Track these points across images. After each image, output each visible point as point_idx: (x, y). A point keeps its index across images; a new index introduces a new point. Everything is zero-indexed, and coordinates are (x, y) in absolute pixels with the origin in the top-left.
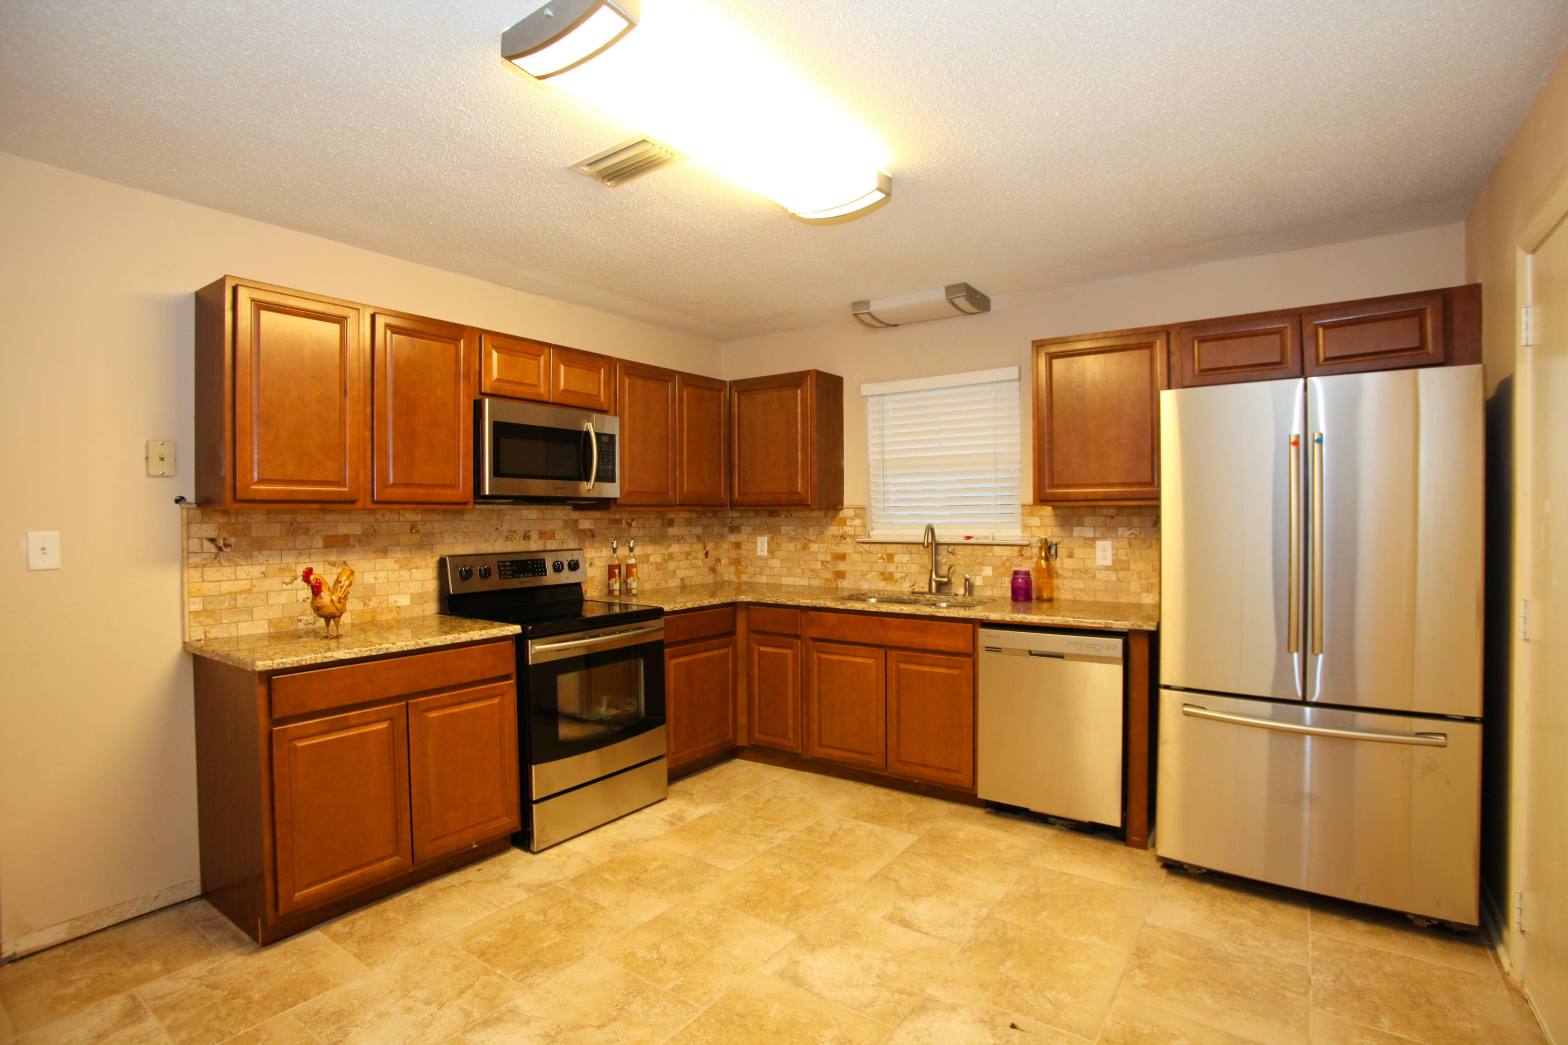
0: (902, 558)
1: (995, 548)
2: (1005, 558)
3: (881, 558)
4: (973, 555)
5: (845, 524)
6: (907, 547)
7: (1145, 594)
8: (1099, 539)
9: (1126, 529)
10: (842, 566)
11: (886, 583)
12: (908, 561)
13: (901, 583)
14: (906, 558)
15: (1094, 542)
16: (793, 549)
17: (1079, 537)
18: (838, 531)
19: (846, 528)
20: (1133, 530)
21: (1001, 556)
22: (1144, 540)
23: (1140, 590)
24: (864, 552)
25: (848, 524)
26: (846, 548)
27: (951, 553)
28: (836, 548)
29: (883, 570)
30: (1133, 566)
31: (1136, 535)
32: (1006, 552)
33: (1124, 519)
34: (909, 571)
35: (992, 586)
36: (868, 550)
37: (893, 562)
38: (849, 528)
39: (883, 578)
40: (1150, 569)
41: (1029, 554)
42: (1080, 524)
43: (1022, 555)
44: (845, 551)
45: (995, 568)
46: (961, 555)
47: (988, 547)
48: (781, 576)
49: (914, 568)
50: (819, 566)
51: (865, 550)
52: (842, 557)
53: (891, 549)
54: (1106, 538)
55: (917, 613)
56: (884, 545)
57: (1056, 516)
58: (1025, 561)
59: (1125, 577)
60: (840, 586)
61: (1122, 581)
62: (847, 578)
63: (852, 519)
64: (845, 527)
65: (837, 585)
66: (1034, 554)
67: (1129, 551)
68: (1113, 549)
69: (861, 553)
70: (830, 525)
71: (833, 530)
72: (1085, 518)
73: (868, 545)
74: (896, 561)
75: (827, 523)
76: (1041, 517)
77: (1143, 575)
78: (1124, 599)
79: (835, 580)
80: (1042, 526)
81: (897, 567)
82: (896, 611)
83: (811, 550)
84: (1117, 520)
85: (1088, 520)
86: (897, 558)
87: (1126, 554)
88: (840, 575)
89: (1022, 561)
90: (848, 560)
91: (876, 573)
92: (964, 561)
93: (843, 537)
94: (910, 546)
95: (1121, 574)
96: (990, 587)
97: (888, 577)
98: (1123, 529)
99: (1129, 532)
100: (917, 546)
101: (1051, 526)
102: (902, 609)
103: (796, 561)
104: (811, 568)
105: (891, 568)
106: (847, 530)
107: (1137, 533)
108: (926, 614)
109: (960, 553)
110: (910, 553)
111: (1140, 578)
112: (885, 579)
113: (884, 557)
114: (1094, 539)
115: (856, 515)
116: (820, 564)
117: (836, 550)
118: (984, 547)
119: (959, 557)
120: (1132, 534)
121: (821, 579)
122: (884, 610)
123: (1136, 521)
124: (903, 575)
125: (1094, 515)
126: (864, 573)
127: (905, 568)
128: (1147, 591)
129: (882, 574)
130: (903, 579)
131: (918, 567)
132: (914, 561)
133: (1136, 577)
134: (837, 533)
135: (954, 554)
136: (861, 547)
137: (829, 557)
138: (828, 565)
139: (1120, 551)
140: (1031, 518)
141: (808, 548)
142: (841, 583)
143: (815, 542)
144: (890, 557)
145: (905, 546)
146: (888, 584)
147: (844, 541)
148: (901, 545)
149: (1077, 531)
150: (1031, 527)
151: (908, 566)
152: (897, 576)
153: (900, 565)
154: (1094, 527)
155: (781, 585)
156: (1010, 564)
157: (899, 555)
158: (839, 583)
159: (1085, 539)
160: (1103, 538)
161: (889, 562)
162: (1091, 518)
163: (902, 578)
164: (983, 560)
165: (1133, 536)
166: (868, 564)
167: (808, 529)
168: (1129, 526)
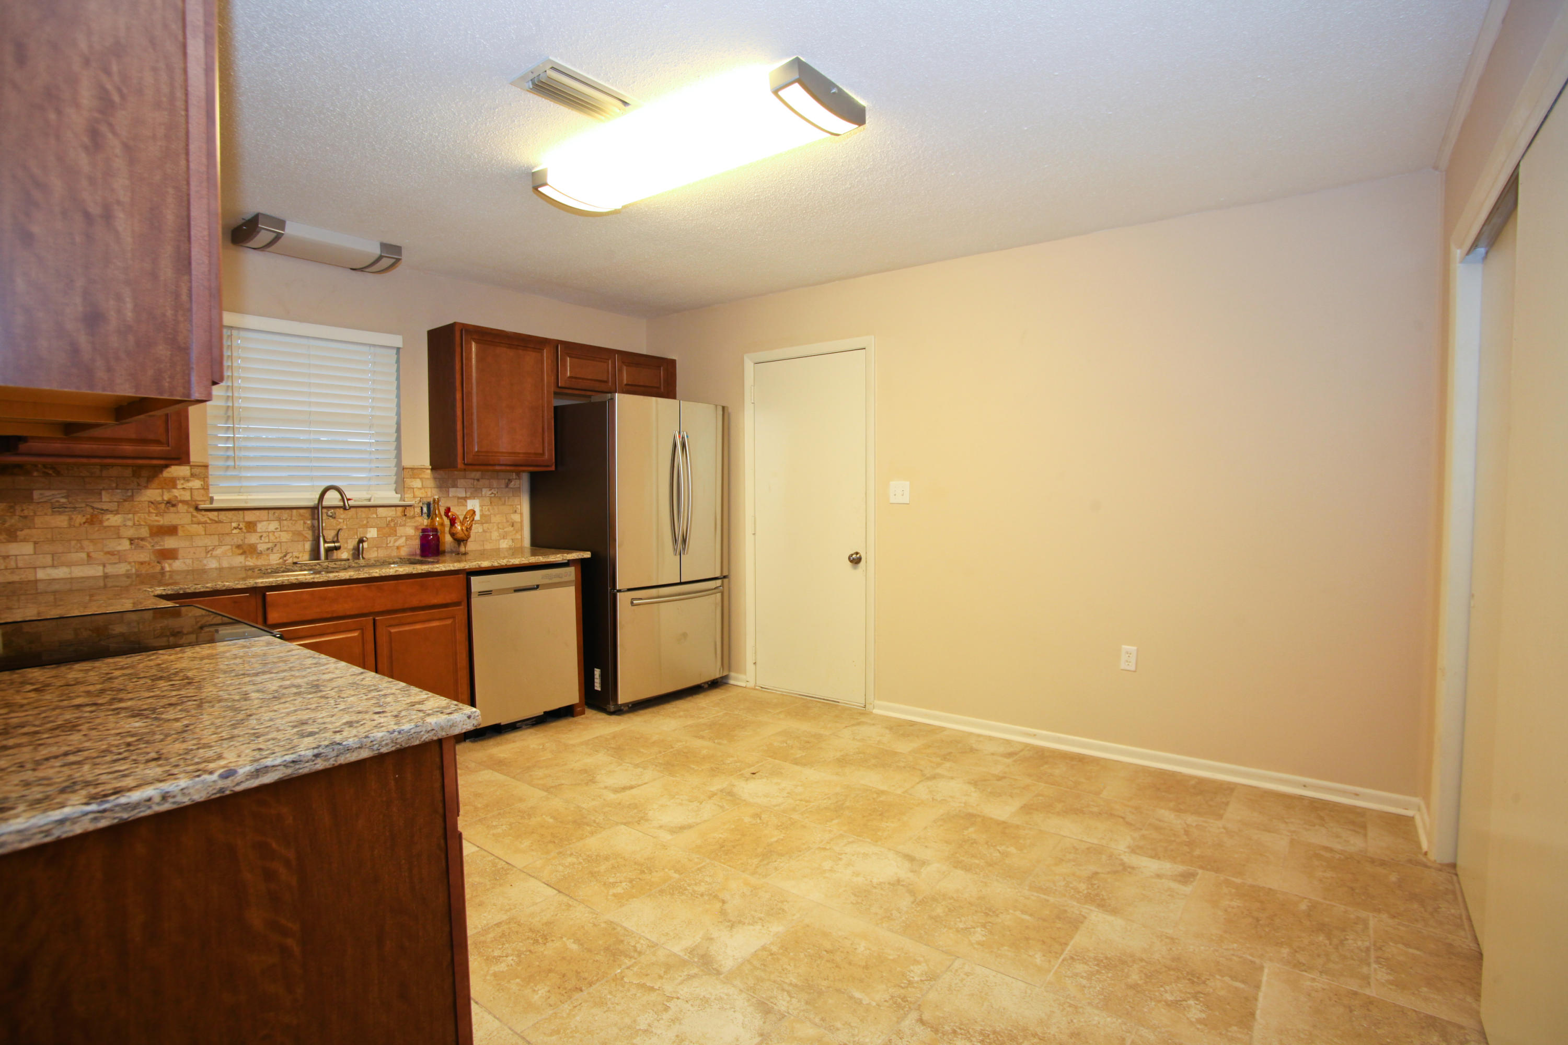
0: (267, 526)
1: (380, 510)
2: (389, 519)
3: (235, 528)
4: (357, 518)
5: (175, 487)
6: (274, 513)
7: (502, 541)
8: (469, 498)
9: (488, 489)
10: (170, 543)
11: (246, 557)
12: (277, 528)
13: (268, 555)
14: (273, 526)
15: (466, 501)
16: (65, 524)
17: (453, 497)
18: (162, 495)
19: (176, 492)
20: (493, 491)
21: (386, 517)
22: (500, 498)
23: (499, 538)
24: (209, 521)
25: (179, 486)
26: (180, 517)
27: (331, 516)
28: (157, 518)
29: (240, 542)
30: (494, 519)
31: (495, 494)
32: (391, 513)
33: (486, 482)
34: (278, 540)
35: (377, 548)
36: (216, 519)
37: (255, 531)
38: (182, 492)
39: (241, 551)
40: (505, 521)
41: (412, 513)
42: (455, 486)
43: (405, 515)
44: (175, 522)
45: (379, 529)
46: (344, 519)
47: (372, 509)
48: (35, 568)
49: (285, 537)
50: (125, 545)
51: (211, 519)
52: (172, 530)
53: (250, 516)
54: (474, 498)
55: (414, 572)
56: (241, 512)
57: (435, 478)
58: (409, 520)
59: (488, 529)
60: (167, 569)
61: (486, 532)
62: (180, 556)
63: (186, 479)
64: (175, 490)
65: (163, 568)
66: (416, 513)
67: (490, 508)
68: (480, 506)
69: (205, 523)
70: (146, 487)
71: (152, 494)
72: (459, 481)
73: (216, 513)
74: (259, 530)
75: (139, 485)
76: (421, 479)
77: (500, 526)
78: (488, 546)
79: (158, 562)
80: (423, 487)
81: (261, 536)
82: (391, 574)
83: (106, 524)
84: (482, 482)
85: (461, 482)
86: (260, 527)
87: (489, 510)
88: (170, 554)
89: (405, 521)
90: (180, 533)
91: (229, 547)
92: (347, 524)
93: (171, 504)
94: (278, 512)
95: (486, 526)
96: (376, 549)
97: (248, 550)
98: (486, 489)
99: (490, 492)
100: (288, 511)
101: (431, 488)
102: (397, 571)
103: (73, 543)
104: (106, 550)
105: (253, 539)
106: (177, 495)
107: (495, 492)
108: (423, 572)
109: (342, 516)
110: (279, 520)
111: (498, 528)
112: (244, 553)
113: (241, 526)
114: (465, 499)
115: (193, 475)
116: (127, 543)
117: (158, 521)
118: (367, 509)
119: (341, 521)
120: (492, 493)
121: (130, 563)
122: (377, 575)
123: (495, 483)
124: (270, 545)
125: (465, 478)
126: (210, 548)
127: (272, 538)
128: (504, 538)
129: (239, 547)
130: (270, 551)
131: (291, 535)
132: (285, 529)
133: (496, 527)
134: (159, 499)
135: (335, 518)
136: (203, 515)
137: (144, 532)
138: (142, 543)
139: (484, 507)
140: (413, 480)
141: (101, 522)
142: (170, 565)
143: (116, 512)
144: (251, 526)
145: (271, 512)
146: (249, 559)
147: (172, 509)
148: (266, 511)
149: (452, 492)
150: (413, 488)
151: (277, 534)
152: (261, 547)
153: (265, 535)
154: (466, 488)
155: (36, 581)
156: (395, 524)
157: (265, 523)
158: (167, 565)
159: (459, 498)
160: (473, 497)
161: (248, 532)
162: (462, 480)
163: (268, 549)
164: (368, 522)
165: (493, 495)
166: (216, 537)
167: (100, 494)
168: (490, 487)
